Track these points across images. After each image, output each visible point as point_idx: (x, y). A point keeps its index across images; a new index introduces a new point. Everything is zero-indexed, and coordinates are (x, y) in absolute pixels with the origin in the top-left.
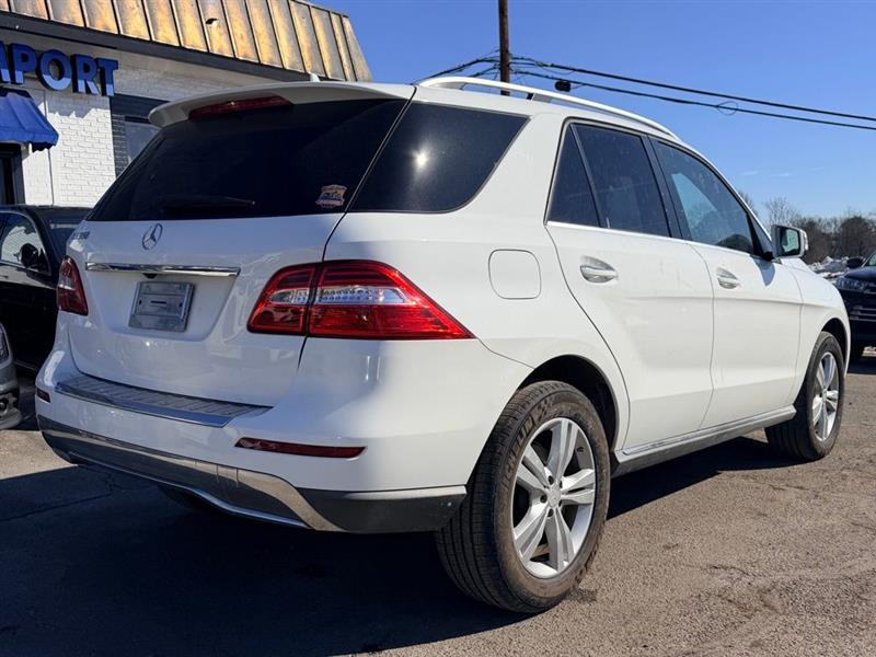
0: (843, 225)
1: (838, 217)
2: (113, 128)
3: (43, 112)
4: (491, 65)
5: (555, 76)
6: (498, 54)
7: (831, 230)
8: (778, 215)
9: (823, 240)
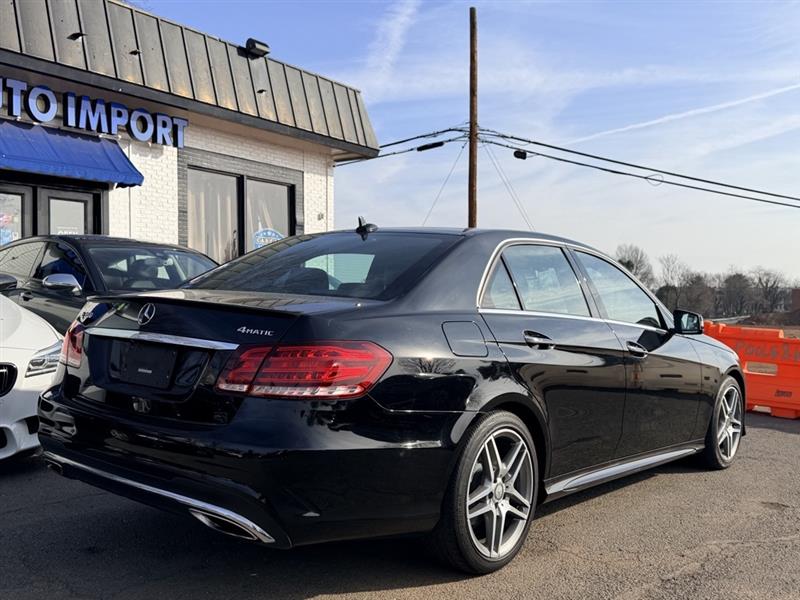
0: (726, 281)
1: (721, 273)
2: (179, 173)
3: (127, 155)
4: (462, 134)
5: (514, 146)
6: (468, 125)
7: (716, 284)
8: (671, 269)
9: (709, 293)
